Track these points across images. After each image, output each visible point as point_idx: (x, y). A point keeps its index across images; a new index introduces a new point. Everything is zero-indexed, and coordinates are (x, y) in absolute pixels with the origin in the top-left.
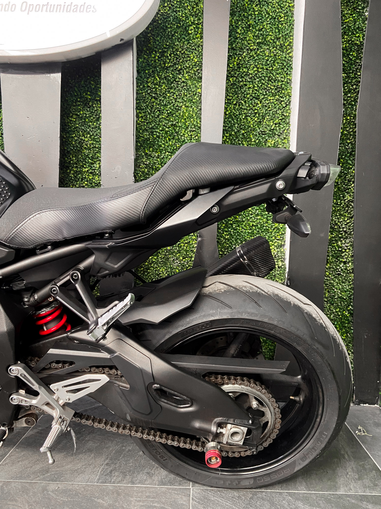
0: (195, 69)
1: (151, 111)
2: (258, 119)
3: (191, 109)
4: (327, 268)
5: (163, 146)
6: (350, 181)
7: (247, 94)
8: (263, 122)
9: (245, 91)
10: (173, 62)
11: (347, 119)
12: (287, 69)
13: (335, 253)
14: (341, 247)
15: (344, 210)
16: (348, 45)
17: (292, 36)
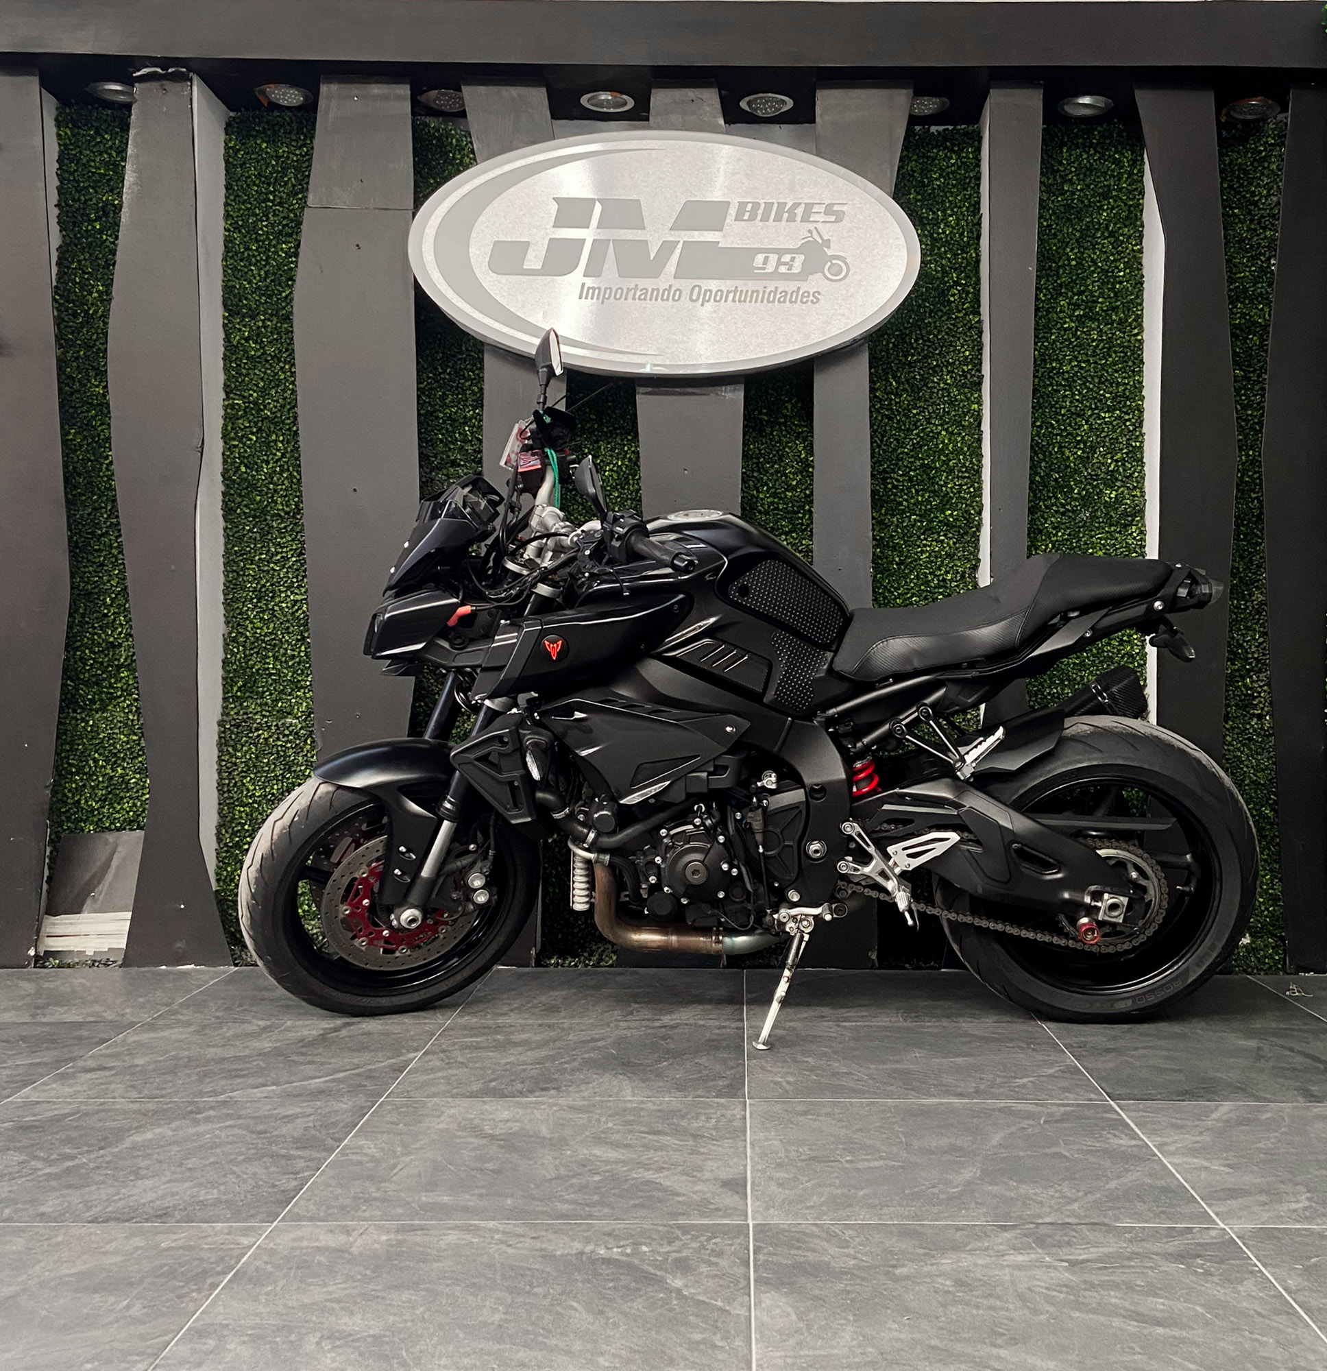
0: (965, 368)
1: (882, 441)
2: (1083, 452)
3: (959, 439)
4: (1227, 729)
5: (904, 503)
6: (1261, 567)
7: (1061, 408)
8: (1093, 456)
9: (1057, 403)
10: (922, 354)
11: (1247, 455)
12: (1134, 363)
13: (1240, 700)
14: (1251, 689)
15: (1253, 619)
16: (1243, 321)
17: (1141, 304)
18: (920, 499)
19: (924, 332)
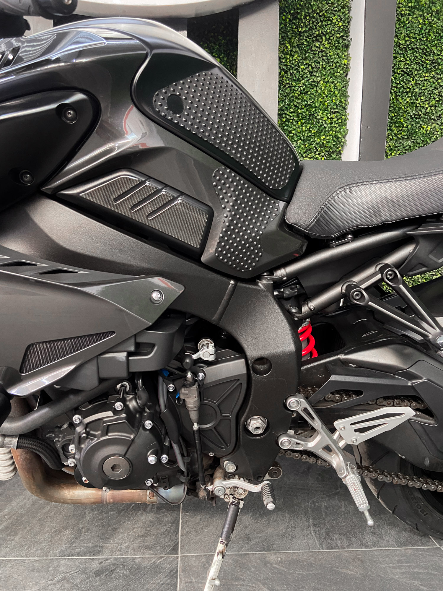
0: (338, 35)
2: (411, 99)
3: (332, 85)
5: (293, 132)
10: (309, 27)
18: (304, 128)
19: (310, 11)
